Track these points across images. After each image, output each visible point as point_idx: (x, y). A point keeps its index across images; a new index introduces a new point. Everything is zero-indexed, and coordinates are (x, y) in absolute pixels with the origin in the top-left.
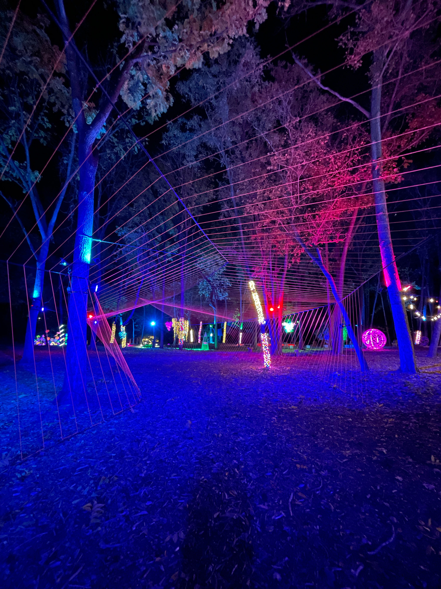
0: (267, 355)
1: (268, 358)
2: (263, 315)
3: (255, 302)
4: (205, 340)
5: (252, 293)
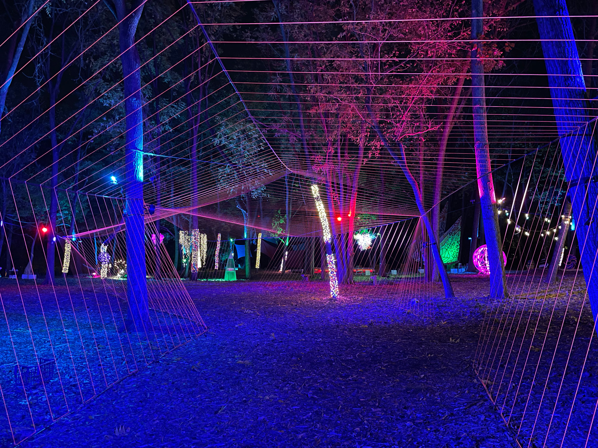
0: (334, 282)
1: (335, 286)
2: (329, 230)
3: (320, 213)
4: (230, 264)
5: (315, 200)
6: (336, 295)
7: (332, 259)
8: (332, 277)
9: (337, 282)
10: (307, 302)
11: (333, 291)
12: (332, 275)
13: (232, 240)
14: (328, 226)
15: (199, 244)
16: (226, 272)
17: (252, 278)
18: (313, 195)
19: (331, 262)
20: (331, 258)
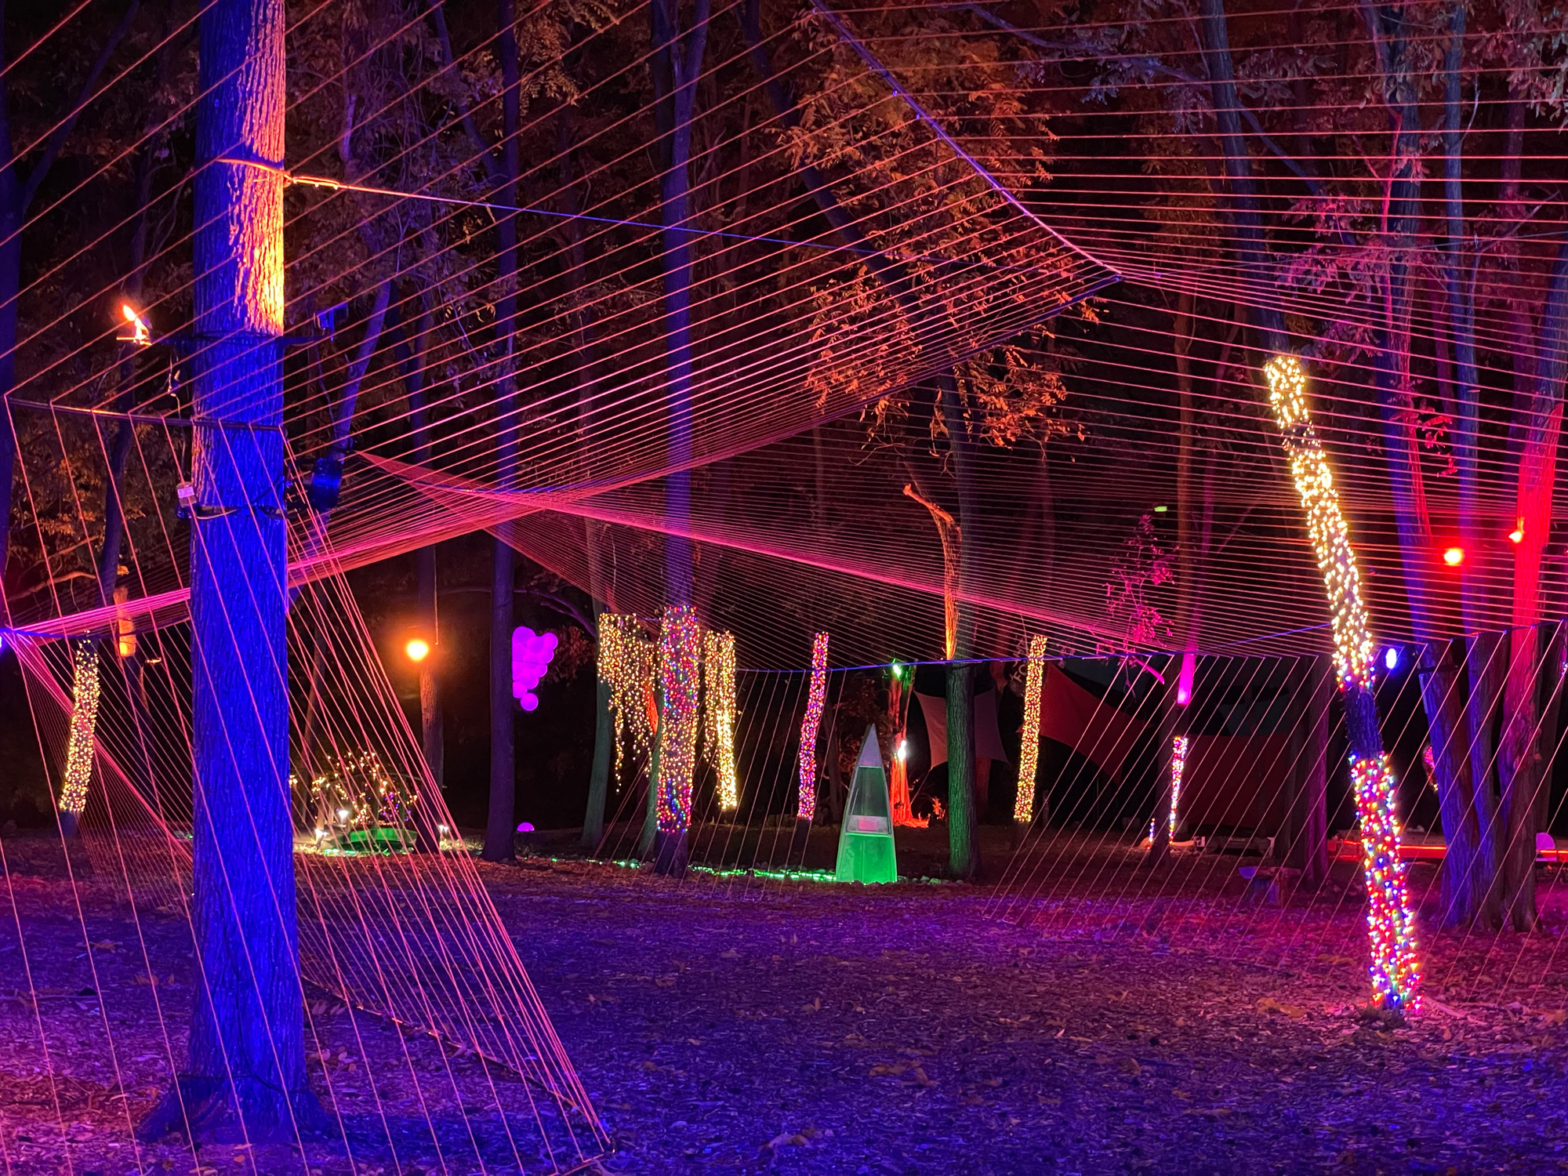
0: (1395, 915)
1: (1400, 940)
3: (1311, 522)
4: (867, 794)
5: (1286, 445)
6: (1405, 994)
7: (1383, 786)
8: (1381, 889)
9: (1410, 915)
10: (1226, 1023)
11: (1388, 968)
12: (1378, 876)
13: (897, 670)
14: (1356, 590)
15: (695, 685)
16: (844, 834)
17: (982, 873)
18: (1275, 417)
19: (1373, 797)
20: (1377, 779)
